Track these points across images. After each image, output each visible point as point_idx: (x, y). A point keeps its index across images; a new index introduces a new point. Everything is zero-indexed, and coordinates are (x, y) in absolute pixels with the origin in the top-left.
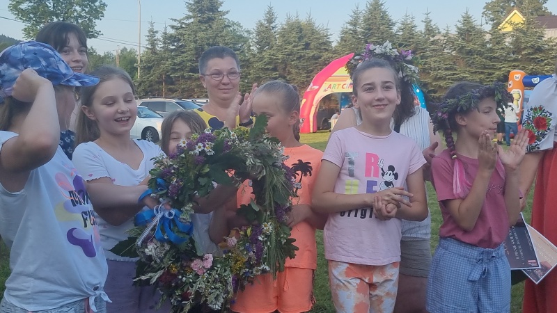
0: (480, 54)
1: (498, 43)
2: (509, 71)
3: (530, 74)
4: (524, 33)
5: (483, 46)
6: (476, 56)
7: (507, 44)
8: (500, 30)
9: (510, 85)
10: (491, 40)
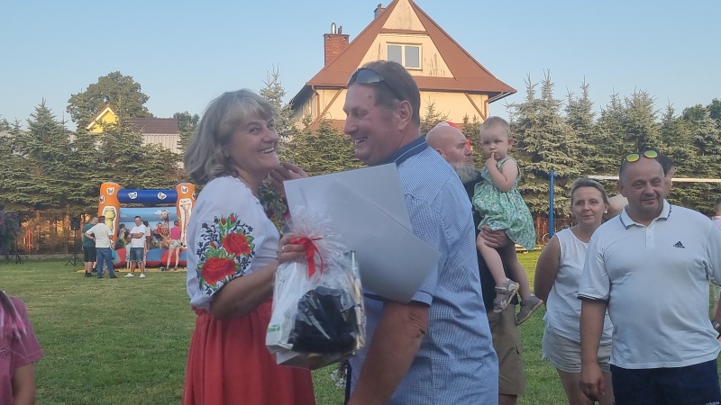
0: (62, 159)
1: (86, 147)
2: (101, 183)
3: (127, 187)
4: (118, 137)
5: (66, 149)
6: (57, 162)
7: (97, 149)
8: (88, 130)
9: (102, 200)
10: (76, 142)
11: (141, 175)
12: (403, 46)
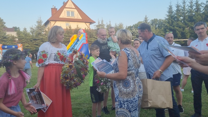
11: (7, 42)
12: (70, 12)
